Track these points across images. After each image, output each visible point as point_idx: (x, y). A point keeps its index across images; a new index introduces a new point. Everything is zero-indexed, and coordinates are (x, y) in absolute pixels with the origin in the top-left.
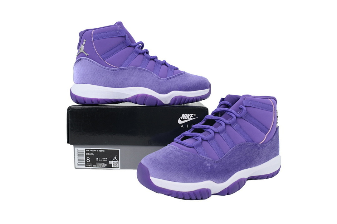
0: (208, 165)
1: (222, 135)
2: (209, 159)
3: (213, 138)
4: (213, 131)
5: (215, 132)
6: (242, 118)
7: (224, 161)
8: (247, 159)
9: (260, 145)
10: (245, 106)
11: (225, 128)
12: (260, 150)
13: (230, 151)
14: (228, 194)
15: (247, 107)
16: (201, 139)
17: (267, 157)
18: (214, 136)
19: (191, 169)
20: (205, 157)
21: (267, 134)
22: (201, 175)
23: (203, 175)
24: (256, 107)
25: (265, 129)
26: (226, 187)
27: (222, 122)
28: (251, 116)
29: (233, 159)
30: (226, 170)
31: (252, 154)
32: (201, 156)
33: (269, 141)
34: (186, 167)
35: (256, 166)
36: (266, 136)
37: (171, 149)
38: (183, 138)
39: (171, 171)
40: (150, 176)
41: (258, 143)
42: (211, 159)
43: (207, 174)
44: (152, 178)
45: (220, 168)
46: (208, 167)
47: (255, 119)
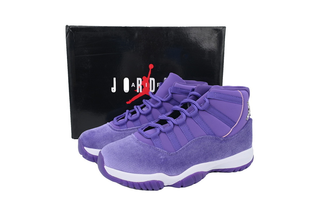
0: (161, 157)
1: (182, 127)
2: (164, 151)
3: (172, 130)
4: (173, 123)
5: (174, 124)
6: (204, 110)
7: (180, 154)
8: (207, 152)
9: (223, 139)
10: (209, 99)
11: (186, 120)
12: (223, 144)
13: (188, 144)
14: (182, 187)
15: (210, 100)
16: (159, 130)
17: (232, 151)
18: (173, 129)
19: (143, 160)
20: (160, 149)
21: (233, 128)
22: (153, 167)
23: (154, 167)
24: (221, 99)
25: (231, 122)
26: (180, 180)
27: (184, 114)
28: (214, 108)
29: (190, 152)
30: (181, 163)
31: (213, 148)
32: (156, 148)
33: (234, 135)
34: (139, 158)
35: (218, 159)
36: (232, 129)
37: (131, 139)
38: (147, 128)
39: (123, 162)
40: (105, 165)
41: (221, 137)
42: (166, 151)
43: (158, 167)
44: (105, 167)
45: (174, 161)
46: (161, 159)
47: (219, 111)
